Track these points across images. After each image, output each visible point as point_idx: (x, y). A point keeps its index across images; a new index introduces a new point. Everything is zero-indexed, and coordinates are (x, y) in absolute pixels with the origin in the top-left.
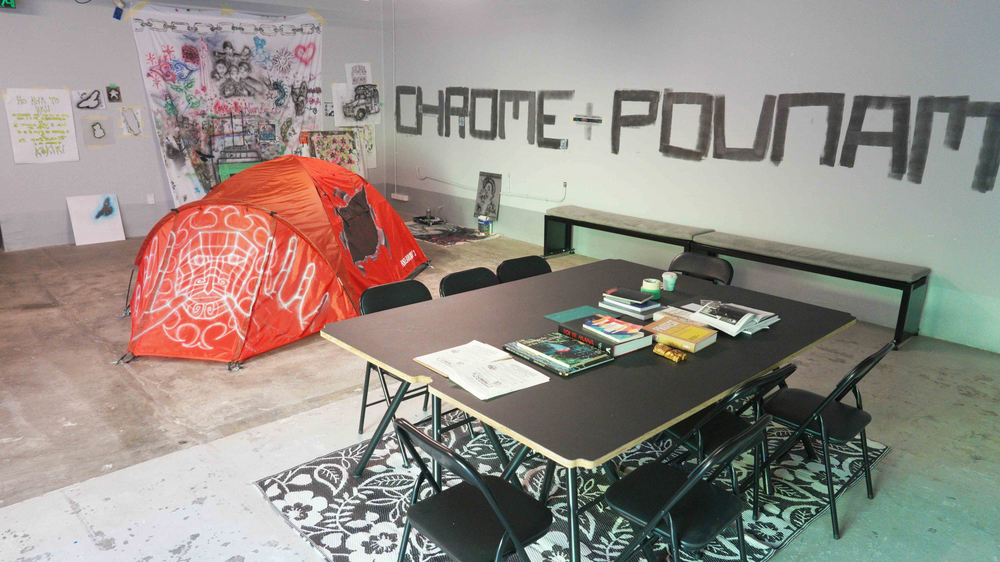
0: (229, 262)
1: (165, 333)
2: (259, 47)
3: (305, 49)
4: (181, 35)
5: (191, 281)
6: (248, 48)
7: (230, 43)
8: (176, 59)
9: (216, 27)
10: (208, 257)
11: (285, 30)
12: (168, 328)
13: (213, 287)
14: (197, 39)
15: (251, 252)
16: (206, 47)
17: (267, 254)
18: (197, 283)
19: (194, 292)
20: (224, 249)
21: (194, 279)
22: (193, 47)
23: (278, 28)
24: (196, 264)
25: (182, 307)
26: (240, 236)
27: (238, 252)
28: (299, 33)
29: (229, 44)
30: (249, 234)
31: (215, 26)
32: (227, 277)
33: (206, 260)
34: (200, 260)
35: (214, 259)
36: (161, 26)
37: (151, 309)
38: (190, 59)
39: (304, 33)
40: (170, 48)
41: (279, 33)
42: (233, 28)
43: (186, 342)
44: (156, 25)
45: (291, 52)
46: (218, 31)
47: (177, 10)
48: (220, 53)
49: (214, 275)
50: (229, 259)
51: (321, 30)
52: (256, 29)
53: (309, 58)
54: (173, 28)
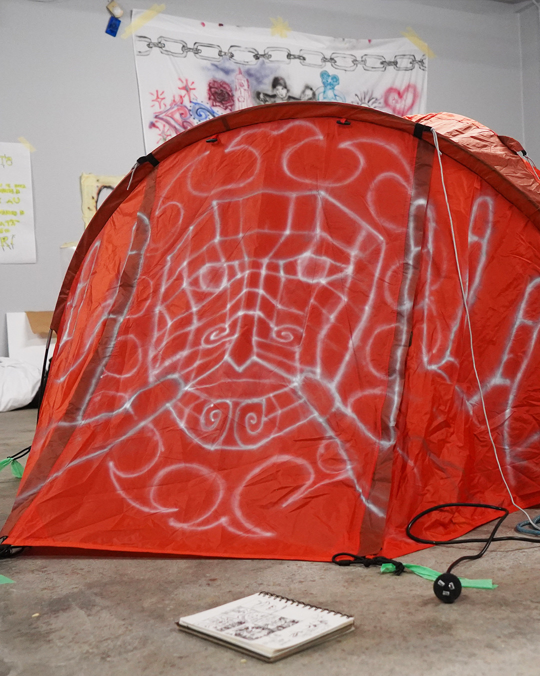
0: (300, 277)
1: (114, 490)
2: (329, 87)
3: (400, 95)
4: (207, 64)
5: (191, 337)
6: (311, 89)
7: (282, 79)
8: (199, 101)
9: (263, 53)
10: (236, 263)
11: (370, 62)
12: (122, 475)
13: (255, 349)
14: (233, 71)
15: (363, 248)
16: (245, 84)
17: (414, 250)
18: (208, 341)
19: (201, 369)
20: (283, 239)
21: (199, 332)
22: (225, 83)
23: (359, 59)
24: (204, 287)
25: (168, 412)
26: (326, 202)
27: (323, 248)
28: (391, 68)
29: (281, 81)
30: (354, 196)
31: (261, 53)
32: (296, 320)
33: (232, 274)
34: (215, 276)
35: (256, 265)
36: (178, 48)
37: (79, 418)
38: (221, 102)
39: (399, 69)
40: (189, 84)
41: (360, 66)
42: (289, 56)
43: (182, 516)
44: (169, 46)
45: (379, 97)
46: (266, 61)
47: (203, 24)
48: (266, 95)
49: (257, 313)
50: (299, 269)
51: (426, 65)
52: (325, 60)
53: (406, 108)
54: (197, 51)
